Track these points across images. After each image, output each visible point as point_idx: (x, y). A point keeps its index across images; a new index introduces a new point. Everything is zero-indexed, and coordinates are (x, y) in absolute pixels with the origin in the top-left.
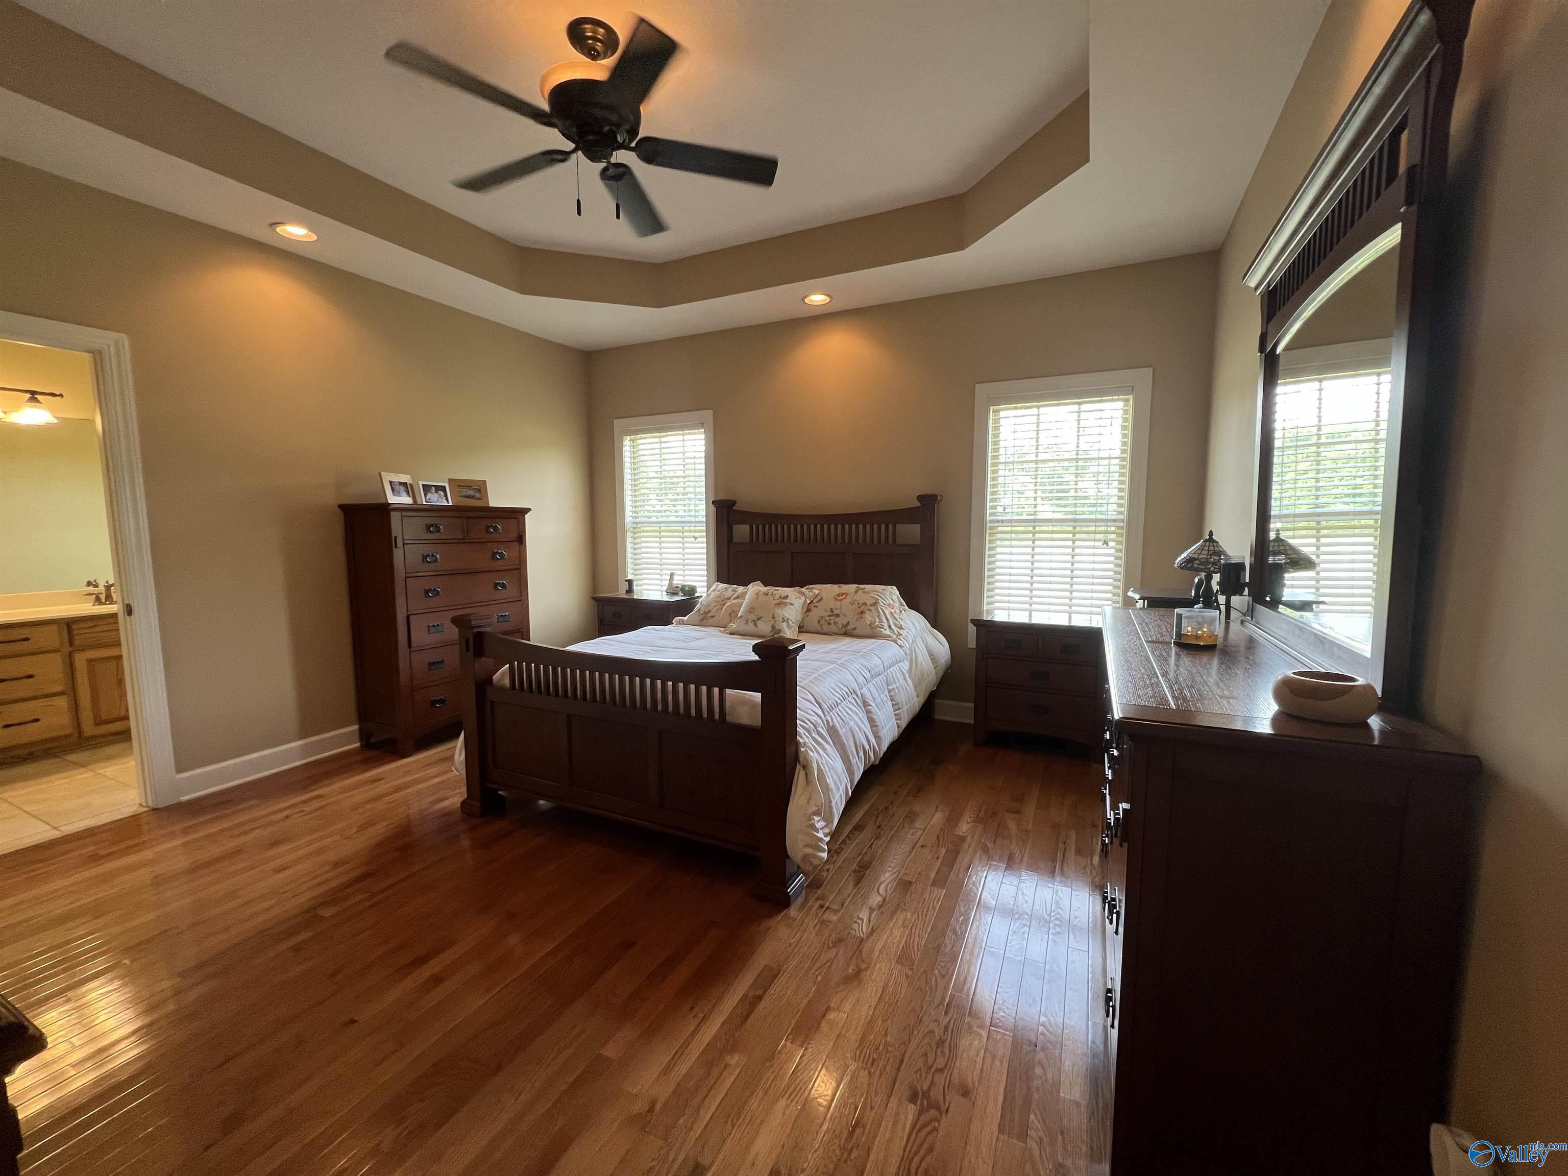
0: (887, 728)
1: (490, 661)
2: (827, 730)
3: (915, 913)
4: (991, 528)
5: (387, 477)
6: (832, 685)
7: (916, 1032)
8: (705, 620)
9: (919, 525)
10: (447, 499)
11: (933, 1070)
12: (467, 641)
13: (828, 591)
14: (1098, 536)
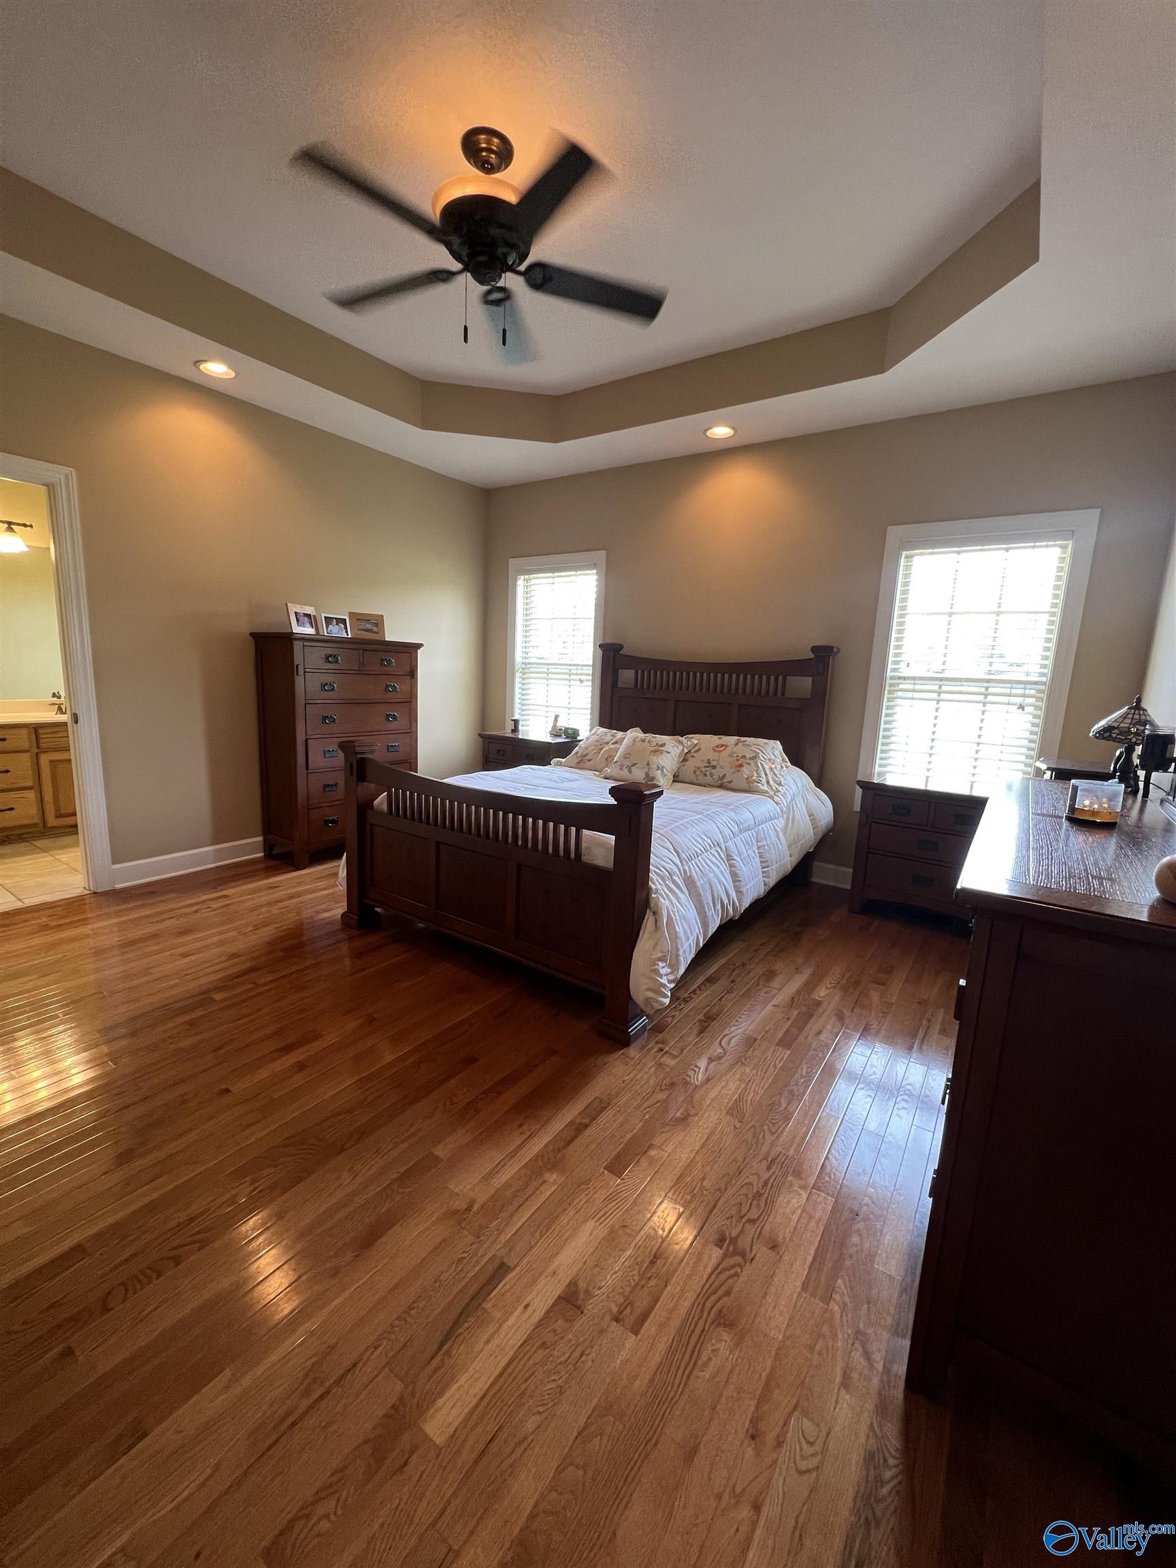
0: (750, 885)
1: (372, 786)
2: (684, 880)
3: (754, 1068)
4: (891, 685)
5: (293, 608)
6: (693, 835)
7: (733, 1182)
8: (581, 764)
9: (811, 678)
10: (347, 632)
11: (744, 1220)
12: (351, 765)
13: (707, 741)
14: (1013, 700)
